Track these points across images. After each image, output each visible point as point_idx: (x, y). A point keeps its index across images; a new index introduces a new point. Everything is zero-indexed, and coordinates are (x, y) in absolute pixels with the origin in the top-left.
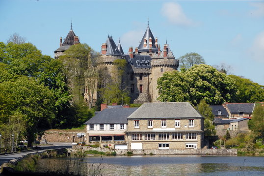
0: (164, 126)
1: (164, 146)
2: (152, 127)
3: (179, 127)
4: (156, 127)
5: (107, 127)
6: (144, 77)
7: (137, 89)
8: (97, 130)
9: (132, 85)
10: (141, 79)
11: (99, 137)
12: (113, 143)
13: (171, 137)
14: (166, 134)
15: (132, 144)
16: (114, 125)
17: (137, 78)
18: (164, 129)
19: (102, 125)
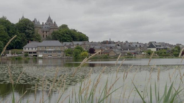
1: (50, 55)
3: (55, 49)
4: (47, 49)
6: (47, 32)
7: (45, 36)
8: (27, 50)
9: (43, 35)
10: (46, 33)
11: (27, 52)
12: (33, 54)
13: (52, 52)
14: (51, 52)
15: (39, 55)
16: (33, 48)
17: (45, 32)
18: (50, 50)
19: (29, 48)
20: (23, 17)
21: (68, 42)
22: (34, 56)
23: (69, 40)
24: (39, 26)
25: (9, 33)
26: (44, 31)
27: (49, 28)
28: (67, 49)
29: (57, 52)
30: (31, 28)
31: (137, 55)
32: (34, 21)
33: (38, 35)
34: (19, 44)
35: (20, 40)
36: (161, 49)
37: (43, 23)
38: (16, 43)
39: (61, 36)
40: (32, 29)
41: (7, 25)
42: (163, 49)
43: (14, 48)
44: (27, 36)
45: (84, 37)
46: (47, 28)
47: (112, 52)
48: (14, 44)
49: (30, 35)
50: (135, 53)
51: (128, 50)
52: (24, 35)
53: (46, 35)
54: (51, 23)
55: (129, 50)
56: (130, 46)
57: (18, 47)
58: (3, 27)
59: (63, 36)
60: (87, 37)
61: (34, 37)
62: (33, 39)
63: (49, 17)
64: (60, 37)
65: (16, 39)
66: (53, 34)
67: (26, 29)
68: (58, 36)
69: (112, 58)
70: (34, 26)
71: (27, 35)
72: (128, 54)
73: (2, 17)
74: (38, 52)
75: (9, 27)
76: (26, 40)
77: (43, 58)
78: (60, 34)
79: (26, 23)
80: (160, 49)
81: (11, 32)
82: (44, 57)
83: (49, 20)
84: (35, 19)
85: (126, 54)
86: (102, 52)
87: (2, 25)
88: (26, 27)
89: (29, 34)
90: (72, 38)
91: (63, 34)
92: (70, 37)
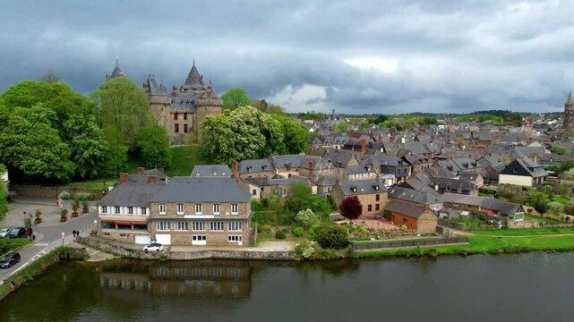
0: (199, 213)
1: (200, 238)
2: (182, 213)
3: (218, 213)
4: (188, 214)
5: (124, 211)
6: (189, 116)
7: (181, 129)
8: (111, 214)
9: (177, 125)
10: (185, 118)
12: (132, 232)
13: (208, 226)
15: (157, 235)
16: (134, 209)
17: (181, 117)
18: (199, 215)
19: (117, 207)
24: (164, 100)
26: (176, 114)
27: (193, 103)
29: (226, 225)
31: (511, 223)
32: (147, 85)
34: (99, 163)
38: (86, 162)
39: (233, 133)
46: (187, 103)
47: (427, 215)
50: (496, 211)
53: (186, 125)
59: (237, 132)
63: (194, 69)
65: (86, 149)
75: (64, 107)
78: (227, 126)
80: (540, 178)
81: (70, 125)
83: (193, 78)
84: (151, 79)
85: (466, 213)
86: (378, 202)
90: (263, 137)
91: (237, 126)
92: (259, 133)
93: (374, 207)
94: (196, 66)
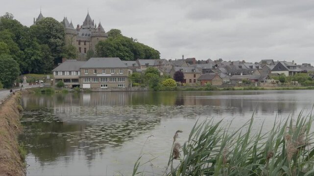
0: (104, 73)
1: (104, 86)
2: (96, 74)
3: (113, 73)
4: (99, 74)
5: (67, 74)
6: (87, 43)
7: (83, 50)
8: (60, 75)
9: (80, 48)
10: (85, 44)
11: (62, 80)
12: (71, 84)
13: (108, 80)
14: (105, 78)
15: (84, 85)
16: (72, 73)
17: (82, 43)
18: (104, 75)
19: (63, 72)
20: (41, 15)
21: (126, 60)
22: (74, 86)
23: (127, 56)
24: (73, 32)
25: (20, 44)
26: (80, 41)
27: (89, 35)
28: (131, 73)
29: (117, 79)
30: (59, 35)
31: (262, 84)
32: (63, 23)
33: (73, 49)
34: (39, 64)
35: (39, 56)
36: (296, 73)
37: (78, 26)
38: (32, 63)
39: (115, 50)
40: (61, 37)
41: (16, 29)
42: (300, 73)
43: (30, 71)
44: (53, 49)
45: (152, 52)
46: (86, 35)
47: (217, 78)
48: (29, 64)
49: (58, 48)
50: (256, 80)
51: (240, 74)
52: (48, 47)
53: (85, 48)
54: (92, 27)
55: (242, 74)
56: (240, 67)
57: (37, 69)
58: (8, 33)
59: (118, 49)
60: (158, 52)
61: (66, 51)
62: (63, 54)
63: (88, 16)
64: (112, 51)
65: (33, 56)
66: (100, 47)
67: (50, 38)
68: (108, 49)
69: (221, 89)
70: (65, 32)
71: (53, 47)
72: (244, 81)
73: (5, 14)
74: (82, 79)
75: (19, 32)
76: (50, 57)
77: (93, 90)
78: (112, 46)
79: (49, 26)
80: (294, 72)
81: (24, 42)
82: (95, 89)
83: (88, 21)
84: (65, 19)
85: (240, 82)
86: (195, 78)
87: (7, 29)
88: (50, 34)
89: (57, 46)
90: (133, 54)
91: (117, 46)
92: (130, 51)
93: (193, 81)
94: (89, 14)
